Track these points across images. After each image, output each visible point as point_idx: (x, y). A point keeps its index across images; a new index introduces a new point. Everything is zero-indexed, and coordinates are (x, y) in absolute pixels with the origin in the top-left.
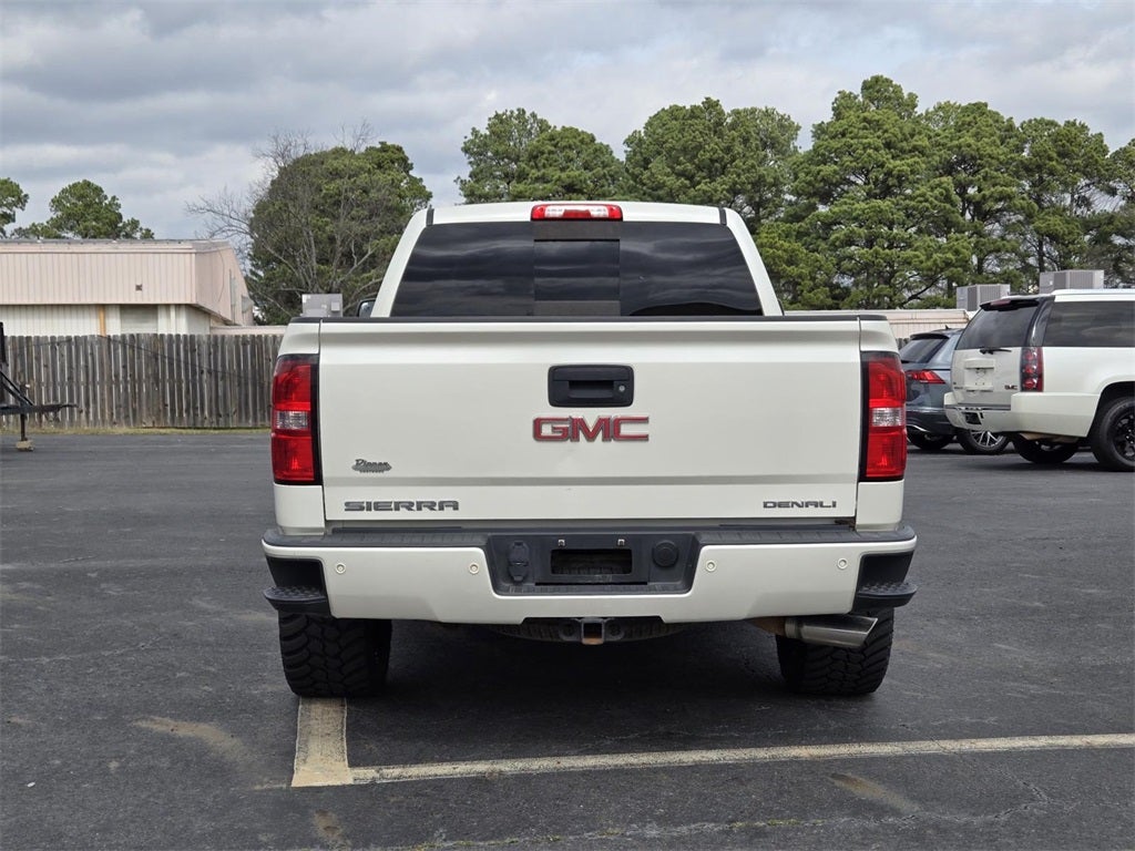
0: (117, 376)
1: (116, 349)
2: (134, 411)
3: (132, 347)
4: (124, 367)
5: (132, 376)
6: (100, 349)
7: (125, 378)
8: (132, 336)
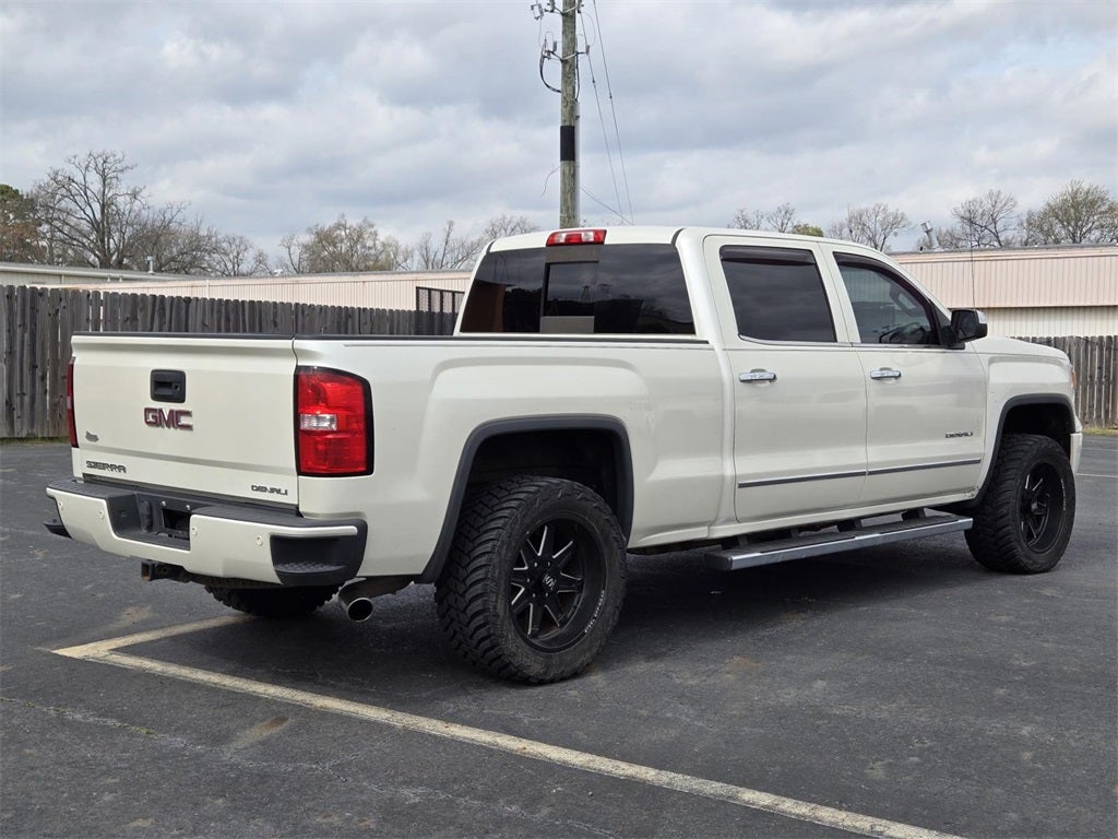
0: (1092, 377)
1: (1092, 350)
2: (1107, 412)
3: (1109, 349)
4: (1100, 368)
5: (1107, 377)
6: (1078, 350)
7: (1100, 378)
8: (1110, 338)
